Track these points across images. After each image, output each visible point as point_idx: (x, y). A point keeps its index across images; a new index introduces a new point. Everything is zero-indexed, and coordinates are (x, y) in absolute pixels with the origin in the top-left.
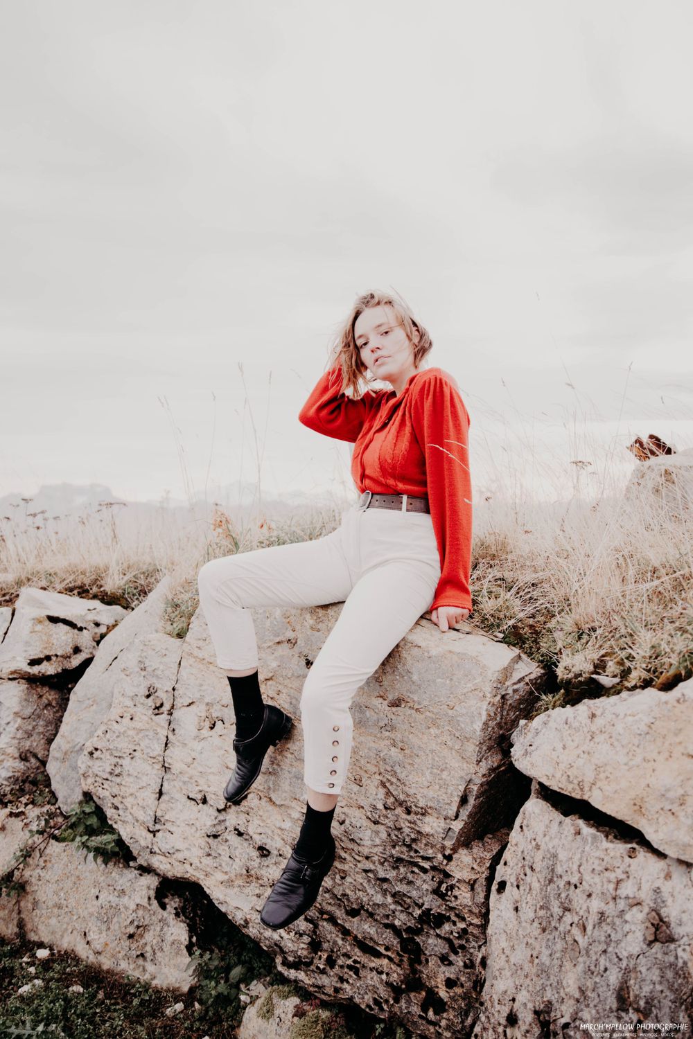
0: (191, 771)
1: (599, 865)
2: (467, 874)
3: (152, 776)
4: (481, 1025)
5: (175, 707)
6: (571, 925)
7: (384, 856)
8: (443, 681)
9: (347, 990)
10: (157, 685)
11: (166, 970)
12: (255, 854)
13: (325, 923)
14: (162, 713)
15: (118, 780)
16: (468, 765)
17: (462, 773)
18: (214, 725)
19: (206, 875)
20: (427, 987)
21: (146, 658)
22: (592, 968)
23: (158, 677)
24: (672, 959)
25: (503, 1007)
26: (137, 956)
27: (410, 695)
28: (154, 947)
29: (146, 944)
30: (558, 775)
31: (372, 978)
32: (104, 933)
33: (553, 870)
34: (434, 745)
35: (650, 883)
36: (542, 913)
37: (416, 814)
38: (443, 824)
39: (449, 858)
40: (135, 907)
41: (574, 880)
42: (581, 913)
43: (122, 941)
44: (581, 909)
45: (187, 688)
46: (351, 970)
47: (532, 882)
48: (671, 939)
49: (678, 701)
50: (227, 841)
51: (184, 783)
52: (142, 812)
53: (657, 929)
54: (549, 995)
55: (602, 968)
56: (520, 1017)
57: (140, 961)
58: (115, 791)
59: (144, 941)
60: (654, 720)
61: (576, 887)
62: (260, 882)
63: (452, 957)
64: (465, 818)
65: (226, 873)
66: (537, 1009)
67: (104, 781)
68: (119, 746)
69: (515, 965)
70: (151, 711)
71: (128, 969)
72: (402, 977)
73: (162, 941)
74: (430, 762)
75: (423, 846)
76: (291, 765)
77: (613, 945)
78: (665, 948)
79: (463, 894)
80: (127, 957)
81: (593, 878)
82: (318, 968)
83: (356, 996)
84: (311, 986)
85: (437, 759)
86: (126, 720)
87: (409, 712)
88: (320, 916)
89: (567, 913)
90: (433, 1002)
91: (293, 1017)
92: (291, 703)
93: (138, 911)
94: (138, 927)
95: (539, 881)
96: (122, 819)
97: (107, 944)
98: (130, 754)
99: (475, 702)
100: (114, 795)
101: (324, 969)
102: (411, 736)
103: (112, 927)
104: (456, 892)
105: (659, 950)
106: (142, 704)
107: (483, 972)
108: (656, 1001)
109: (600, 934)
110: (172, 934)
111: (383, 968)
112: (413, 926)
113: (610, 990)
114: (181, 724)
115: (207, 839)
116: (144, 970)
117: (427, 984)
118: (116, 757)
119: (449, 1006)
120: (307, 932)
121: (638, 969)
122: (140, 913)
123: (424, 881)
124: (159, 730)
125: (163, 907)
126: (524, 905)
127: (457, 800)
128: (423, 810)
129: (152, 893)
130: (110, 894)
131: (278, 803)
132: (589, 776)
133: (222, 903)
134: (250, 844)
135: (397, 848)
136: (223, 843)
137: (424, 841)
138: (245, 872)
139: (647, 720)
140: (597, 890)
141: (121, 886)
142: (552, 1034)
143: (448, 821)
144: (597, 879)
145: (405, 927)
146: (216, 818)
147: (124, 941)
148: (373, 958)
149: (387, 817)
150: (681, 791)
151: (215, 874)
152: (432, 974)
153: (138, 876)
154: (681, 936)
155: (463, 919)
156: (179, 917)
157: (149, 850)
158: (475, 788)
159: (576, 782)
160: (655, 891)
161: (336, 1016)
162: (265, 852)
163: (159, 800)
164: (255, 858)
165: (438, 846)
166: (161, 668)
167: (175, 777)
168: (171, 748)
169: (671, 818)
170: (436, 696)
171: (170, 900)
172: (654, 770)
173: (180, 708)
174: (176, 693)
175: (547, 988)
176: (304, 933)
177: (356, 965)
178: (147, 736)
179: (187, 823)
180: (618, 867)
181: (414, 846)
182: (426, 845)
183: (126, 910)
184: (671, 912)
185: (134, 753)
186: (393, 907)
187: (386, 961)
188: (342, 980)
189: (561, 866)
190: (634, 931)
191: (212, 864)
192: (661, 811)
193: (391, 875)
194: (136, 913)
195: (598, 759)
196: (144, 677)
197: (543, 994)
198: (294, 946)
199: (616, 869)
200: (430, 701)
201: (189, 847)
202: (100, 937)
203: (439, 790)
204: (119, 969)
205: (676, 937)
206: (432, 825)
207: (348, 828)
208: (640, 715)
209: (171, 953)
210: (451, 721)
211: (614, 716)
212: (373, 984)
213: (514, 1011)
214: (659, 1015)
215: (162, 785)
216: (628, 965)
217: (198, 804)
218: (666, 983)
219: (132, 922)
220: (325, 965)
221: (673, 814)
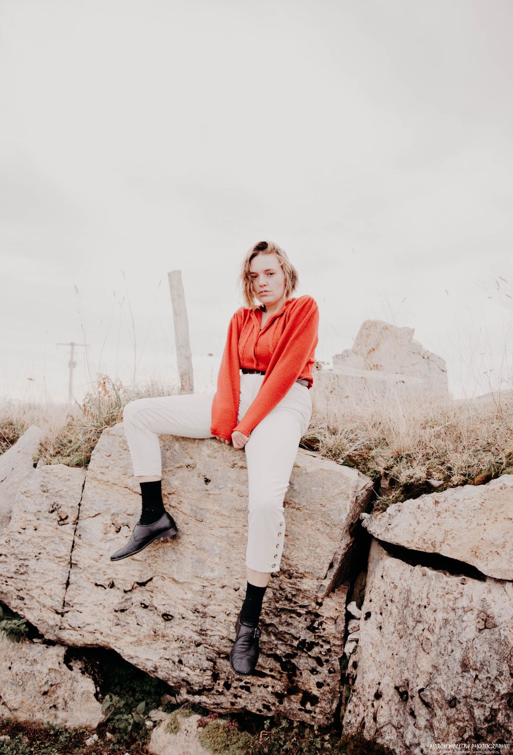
0: (99, 565)
1: (442, 592)
2: (333, 613)
3: (60, 572)
4: (353, 704)
5: (80, 518)
6: (423, 630)
7: (269, 609)
8: (317, 488)
9: (241, 703)
10: (60, 503)
11: (78, 714)
12: (160, 619)
13: (222, 661)
14: (67, 524)
15: (23, 577)
16: (335, 543)
17: (331, 548)
18: (120, 529)
19: (116, 639)
20: (303, 690)
21: (48, 483)
22: (443, 652)
23: (61, 496)
24: (497, 636)
25: (372, 689)
26: (51, 708)
27: (292, 499)
28: (66, 699)
29: (58, 697)
30: (416, 540)
31: (261, 691)
32: (20, 695)
33: (408, 600)
34: (310, 531)
35: (478, 597)
36: (400, 627)
37: (296, 578)
38: (316, 582)
39: (320, 604)
40: (47, 671)
41: (424, 603)
42: (430, 622)
43: (37, 698)
44: (429, 619)
45: (92, 504)
46: (243, 689)
47: (392, 609)
48: (495, 626)
49: (501, 488)
50: (133, 613)
51: (92, 574)
52: (49, 599)
53: (485, 622)
54: (406, 675)
55: (450, 651)
56: (384, 693)
57: (53, 711)
58: (20, 586)
59: (56, 695)
60: (483, 501)
61: (425, 607)
62: (166, 638)
63: (319, 669)
64: (332, 577)
65: (135, 636)
66: (397, 685)
67: (8, 580)
68: (25, 551)
69: (379, 662)
70: (56, 523)
71: (43, 717)
72: (284, 687)
73: (74, 693)
74: (308, 542)
75: (300, 599)
76: (193, 553)
77: (455, 636)
78: (492, 632)
79: (329, 627)
80: (42, 709)
81: (437, 600)
82: (217, 691)
83: (248, 705)
84: (211, 704)
85: (312, 540)
86: (30, 531)
87: (292, 510)
88: (218, 656)
89: (418, 624)
90: (309, 698)
91: (198, 728)
92: (192, 510)
93: (50, 674)
94: (51, 685)
95: (397, 608)
96: (29, 607)
97: (23, 702)
98: (36, 556)
99: (342, 501)
100: (19, 589)
101: (223, 691)
102: (293, 526)
103: (27, 689)
104: (324, 626)
105: (487, 633)
106: (46, 518)
107: (354, 671)
108: (487, 662)
109: (446, 632)
110: (82, 687)
111: (269, 683)
112: (290, 653)
113: (456, 662)
114: (88, 530)
115: (115, 613)
116: (56, 717)
117: (303, 688)
118: (21, 559)
119: (321, 699)
120: (209, 668)
121: (474, 647)
122: (53, 674)
123: (300, 622)
124: (64, 536)
125: (71, 668)
126: (386, 624)
127: (328, 565)
128: (302, 575)
129: (61, 659)
130: (22, 664)
131: (181, 581)
132: (439, 538)
133: (132, 658)
134: (154, 613)
135: (281, 602)
136: (130, 615)
137: (301, 596)
138: (153, 633)
139: (480, 501)
140: (441, 606)
141: (33, 657)
142: (410, 698)
143: (319, 580)
144: (440, 600)
145: (284, 654)
146: (123, 598)
147: (39, 698)
148: (260, 679)
149: (274, 582)
150: (503, 540)
151: (124, 638)
152: (305, 682)
153: (45, 648)
154: (501, 623)
155: (329, 643)
156: (85, 674)
157: (58, 627)
158: (339, 558)
159: (429, 542)
160: (482, 600)
161: (231, 722)
162: (169, 617)
163: (66, 589)
164: (160, 622)
165: (312, 598)
166: (65, 489)
167: (81, 571)
168: (78, 549)
169: (497, 556)
170: (311, 499)
171: (75, 663)
172: (485, 530)
173: (86, 518)
174: (81, 508)
175: (405, 672)
176: (207, 669)
177: (247, 685)
178: (53, 541)
179: (95, 603)
180: (455, 591)
181: (294, 599)
182: (302, 598)
183: (40, 674)
184: (494, 610)
185: (39, 555)
186: (275, 642)
187: (269, 679)
188: (236, 696)
189: (414, 596)
190: (470, 626)
191: (121, 631)
192: (490, 553)
193: (275, 621)
194: (49, 675)
195: (447, 527)
196: (46, 497)
197: (401, 675)
198: (199, 679)
199: (453, 593)
200: (307, 502)
201: (98, 621)
202: (16, 698)
203: (314, 560)
204: (35, 719)
205: (498, 624)
206: (307, 584)
207: (242, 593)
208: (474, 499)
209: (82, 701)
210: (323, 514)
211: (455, 501)
212: (262, 695)
213: (380, 690)
214: (489, 669)
215: (69, 578)
216: (467, 646)
217: (105, 588)
218: (493, 651)
219: (46, 683)
220: (223, 688)
221: (498, 553)
